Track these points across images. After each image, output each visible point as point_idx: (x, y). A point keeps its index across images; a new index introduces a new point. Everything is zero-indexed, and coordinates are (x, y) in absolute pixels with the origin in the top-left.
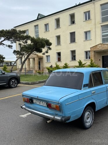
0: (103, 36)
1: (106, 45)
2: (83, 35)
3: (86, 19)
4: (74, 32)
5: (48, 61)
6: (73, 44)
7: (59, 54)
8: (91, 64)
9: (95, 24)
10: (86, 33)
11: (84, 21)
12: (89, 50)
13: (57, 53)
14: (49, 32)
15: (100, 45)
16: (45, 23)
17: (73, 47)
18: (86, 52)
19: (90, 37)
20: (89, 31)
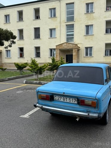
0: (68, 35)
1: (71, 44)
2: (48, 32)
3: (51, 16)
4: (39, 28)
5: (7, 56)
6: (37, 40)
7: (21, 49)
8: (62, 62)
9: (60, 23)
10: (51, 30)
11: (49, 18)
12: (55, 47)
13: (19, 48)
14: (10, 24)
15: (65, 44)
16: (6, 14)
17: (37, 43)
18: (51, 50)
19: (55, 35)
20: (55, 29)
